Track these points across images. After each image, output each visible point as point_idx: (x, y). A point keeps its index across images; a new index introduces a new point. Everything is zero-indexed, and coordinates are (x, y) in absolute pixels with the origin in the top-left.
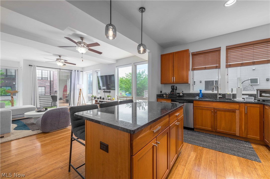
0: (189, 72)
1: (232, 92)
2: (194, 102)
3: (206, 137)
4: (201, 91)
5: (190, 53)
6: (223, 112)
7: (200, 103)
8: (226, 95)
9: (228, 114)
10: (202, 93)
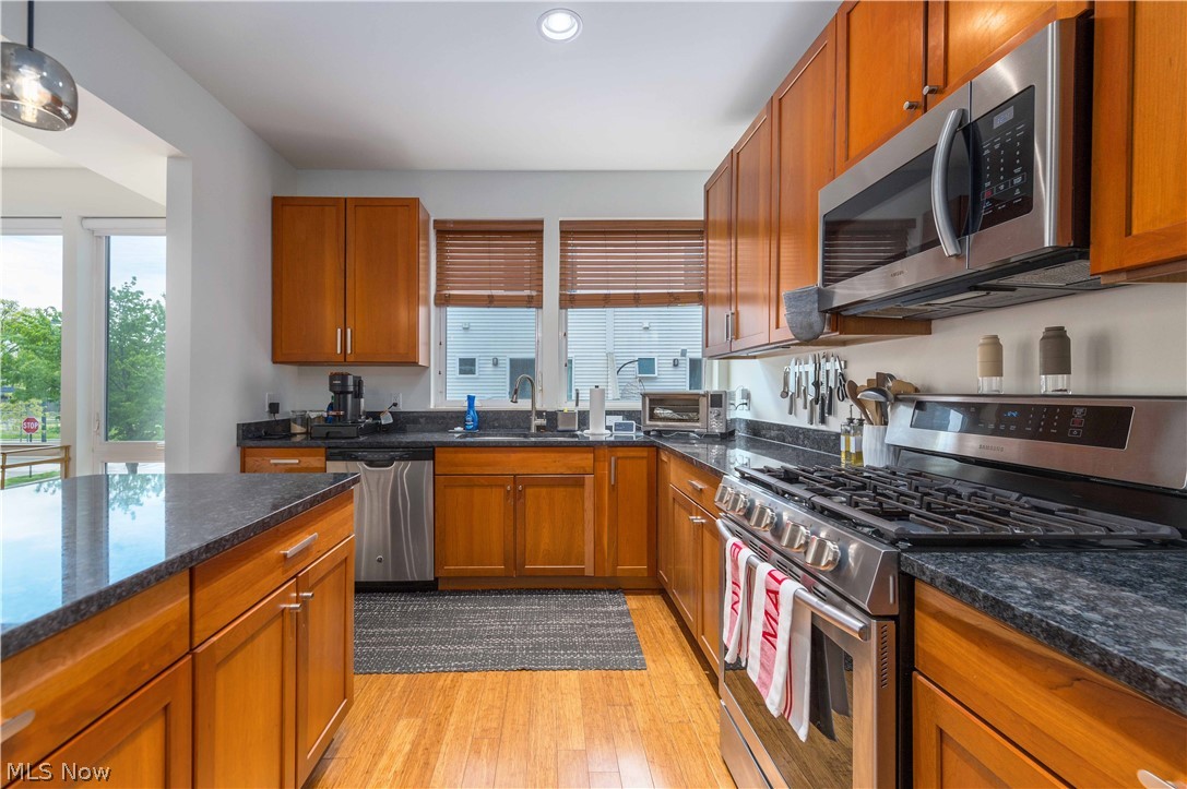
0: (422, 311)
1: (577, 405)
2: (440, 455)
3: (481, 611)
4: (471, 399)
5: (427, 221)
6: (544, 491)
7: (461, 456)
8: (560, 416)
9: (560, 493)
10: (476, 409)
